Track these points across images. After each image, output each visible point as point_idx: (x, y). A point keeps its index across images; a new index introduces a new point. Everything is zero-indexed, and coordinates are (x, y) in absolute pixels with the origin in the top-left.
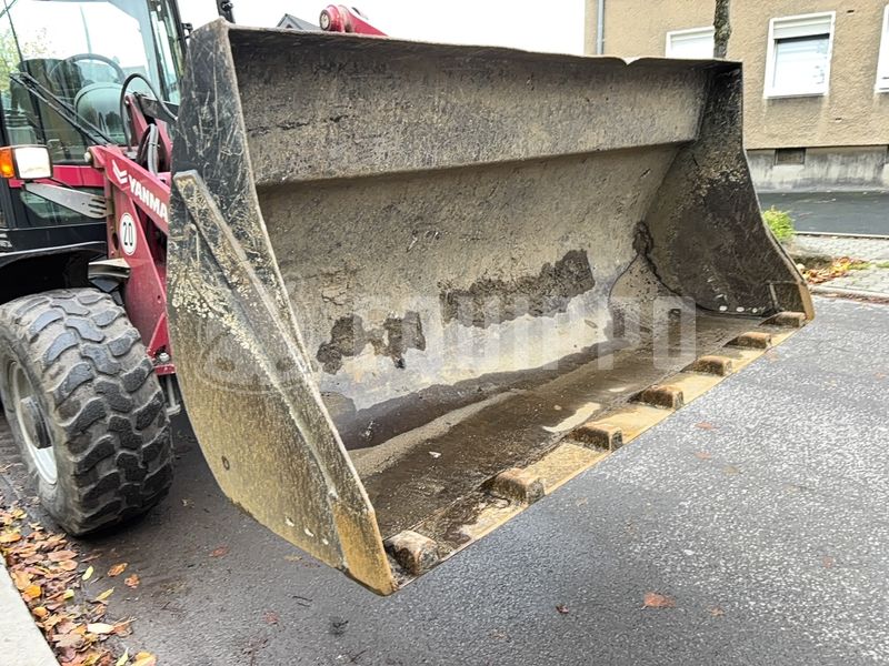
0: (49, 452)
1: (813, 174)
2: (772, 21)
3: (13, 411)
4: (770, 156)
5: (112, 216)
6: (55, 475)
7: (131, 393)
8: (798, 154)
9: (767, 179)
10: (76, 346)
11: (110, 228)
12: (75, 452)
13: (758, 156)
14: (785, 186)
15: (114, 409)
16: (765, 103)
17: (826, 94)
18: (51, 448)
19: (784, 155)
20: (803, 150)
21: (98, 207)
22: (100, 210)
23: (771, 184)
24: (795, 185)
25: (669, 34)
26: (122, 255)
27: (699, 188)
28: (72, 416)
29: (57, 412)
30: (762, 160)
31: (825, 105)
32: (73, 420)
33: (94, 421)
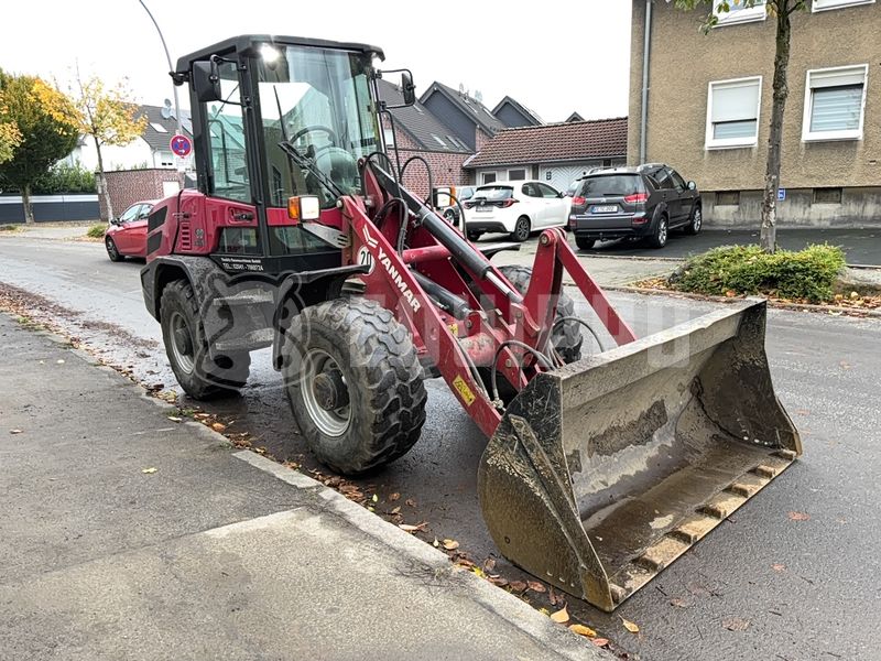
1: (849, 212)
2: (808, 72)
4: (808, 195)
7: (408, 367)
8: (834, 193)
9: (806, 215)
10: (374, 335)
11: (345, 256)
12: (376, 407)
13: (797, 195)
14: (823, 223)
15: (400, 378)
16: (803, 146)
17: (861, 138)
19: (822, 194)
20: (840, 189)
21: (343, 240)
23: (809, 220)
24: (833, 221)
25: (710, 83)
27: (735, 364)
28: (376, 382)
30: (800, 199)
31: (860, 149)
32: (376, 385)
33: (389, 386)
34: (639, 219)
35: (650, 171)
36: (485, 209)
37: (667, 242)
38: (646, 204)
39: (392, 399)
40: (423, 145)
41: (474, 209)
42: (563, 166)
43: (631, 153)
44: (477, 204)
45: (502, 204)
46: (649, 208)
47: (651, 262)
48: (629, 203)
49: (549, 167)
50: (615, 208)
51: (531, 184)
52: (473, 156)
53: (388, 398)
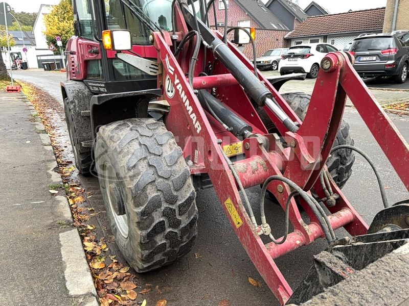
0: (124, 217)
3: (104, 188)
5: (161, 75)
6: (127, 233)
7: (177, 190)
10: (145, 158)
11: (159, 82)
12: (141, 229)
15: (167, 201)
18: (125, 215)
21: (154, 69)
22: (155, 71)
26: (166, 98)
28: (142, 205)
29: (132, 201)
32: (142, 208)
33: (154, 210)
34: (389, 65)
35: (399, 35)
36: (294, 59)
37: (406, 80)
38: (396, 55)
39: (157, 221)
40: (263, 26)
41: (287, 59)
42: (342, 36)
43: (386, 25)
44: (289, 56)
45: (303, 56)
46: (397, 58)
47: (396, 92)
48: (384, 55)
49: (333, 37)
50: (374, 58)
51: (321, 45)
52: (291, 32)
53: (153, 221)
